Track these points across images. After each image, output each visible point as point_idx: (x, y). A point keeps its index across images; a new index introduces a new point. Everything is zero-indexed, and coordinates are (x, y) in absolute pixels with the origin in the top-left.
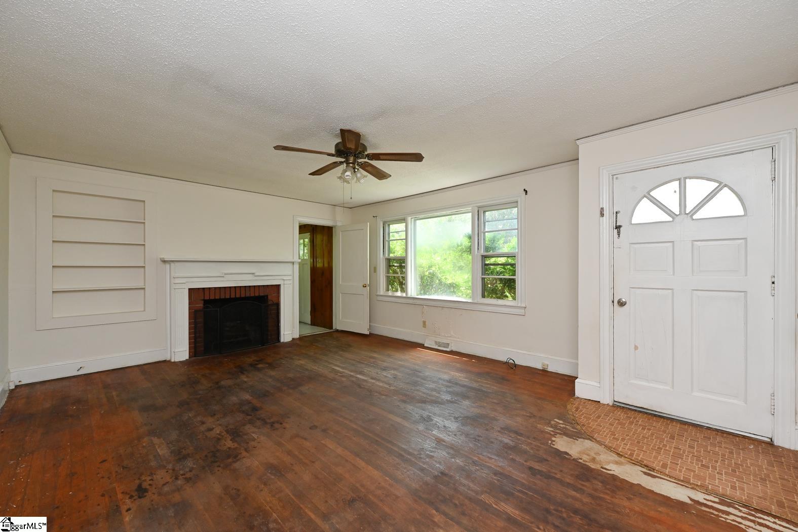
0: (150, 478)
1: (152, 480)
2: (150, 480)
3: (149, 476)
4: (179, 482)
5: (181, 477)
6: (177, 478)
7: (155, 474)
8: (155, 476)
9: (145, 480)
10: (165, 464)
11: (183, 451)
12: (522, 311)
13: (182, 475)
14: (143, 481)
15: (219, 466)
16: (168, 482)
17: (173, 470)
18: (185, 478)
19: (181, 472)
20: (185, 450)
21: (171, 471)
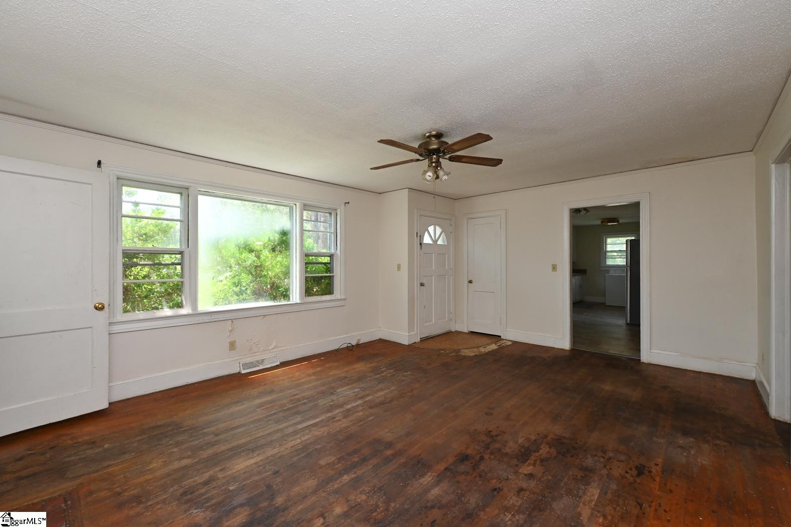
0: (627, 475)
1: (627, 472)
2: (628, 473)
3: (626, 477)
4: (611, 455)
5: (606, 457)
6: (610, 458)
7: (621, 475)
8: (623, 473)
9: (632, 476)
10: (605, 477)
11: (579, 476)
12: (342, 303)
13: (604, 458)
14: (633, 477)
15: (577, 443)
16: (618, 461)
17: (605, 466)
18: (605, 454)
19: (602, 460)
20: (576, 476)
21: (608, 467)
